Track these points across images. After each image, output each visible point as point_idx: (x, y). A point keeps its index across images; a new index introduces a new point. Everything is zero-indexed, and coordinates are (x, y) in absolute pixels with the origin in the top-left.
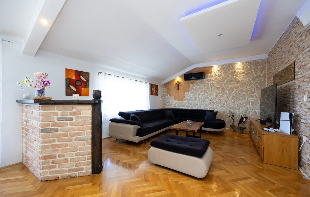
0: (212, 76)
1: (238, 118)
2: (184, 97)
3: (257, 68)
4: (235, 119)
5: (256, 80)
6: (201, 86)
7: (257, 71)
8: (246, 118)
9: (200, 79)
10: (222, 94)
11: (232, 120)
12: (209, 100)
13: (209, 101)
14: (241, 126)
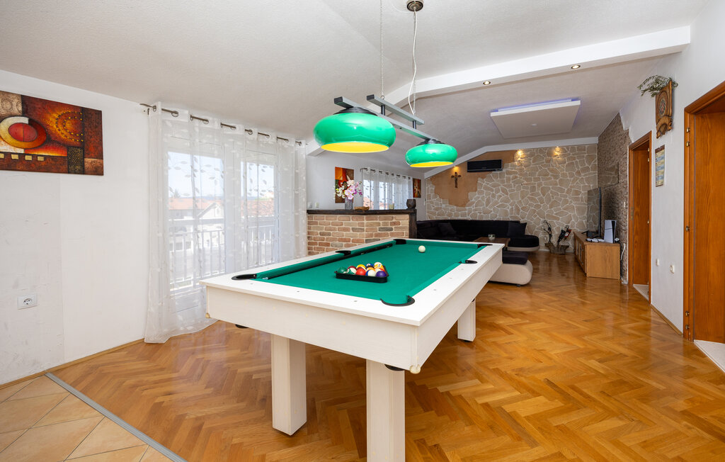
0: (515, 166)
1: (557, 233)
2: (467, 200)
3: (583, 156)
4: (553, 235)
5: (582, 174)
6: (496, 181)
7: (584, 160)
8: (569, 231)
9: (495, 170)
10: (532, 195)
11: (548, 236)
12: (511, 205)
13: (510, 207)
14: (561, 243)
